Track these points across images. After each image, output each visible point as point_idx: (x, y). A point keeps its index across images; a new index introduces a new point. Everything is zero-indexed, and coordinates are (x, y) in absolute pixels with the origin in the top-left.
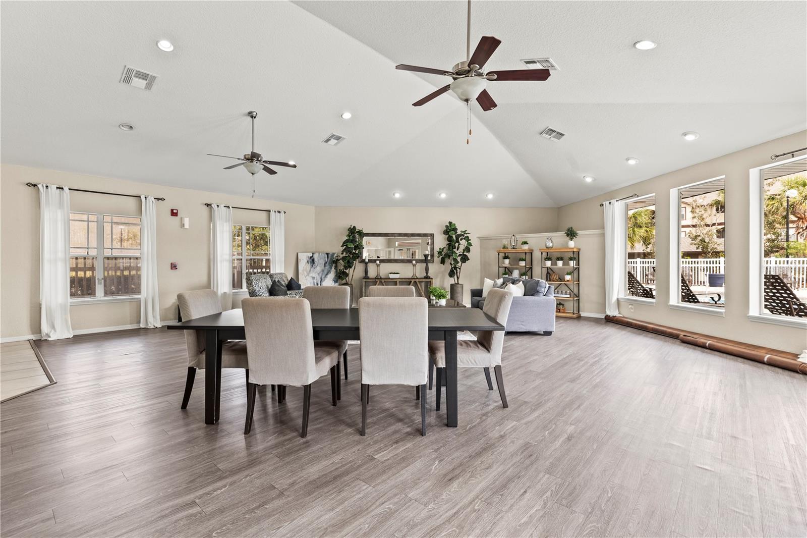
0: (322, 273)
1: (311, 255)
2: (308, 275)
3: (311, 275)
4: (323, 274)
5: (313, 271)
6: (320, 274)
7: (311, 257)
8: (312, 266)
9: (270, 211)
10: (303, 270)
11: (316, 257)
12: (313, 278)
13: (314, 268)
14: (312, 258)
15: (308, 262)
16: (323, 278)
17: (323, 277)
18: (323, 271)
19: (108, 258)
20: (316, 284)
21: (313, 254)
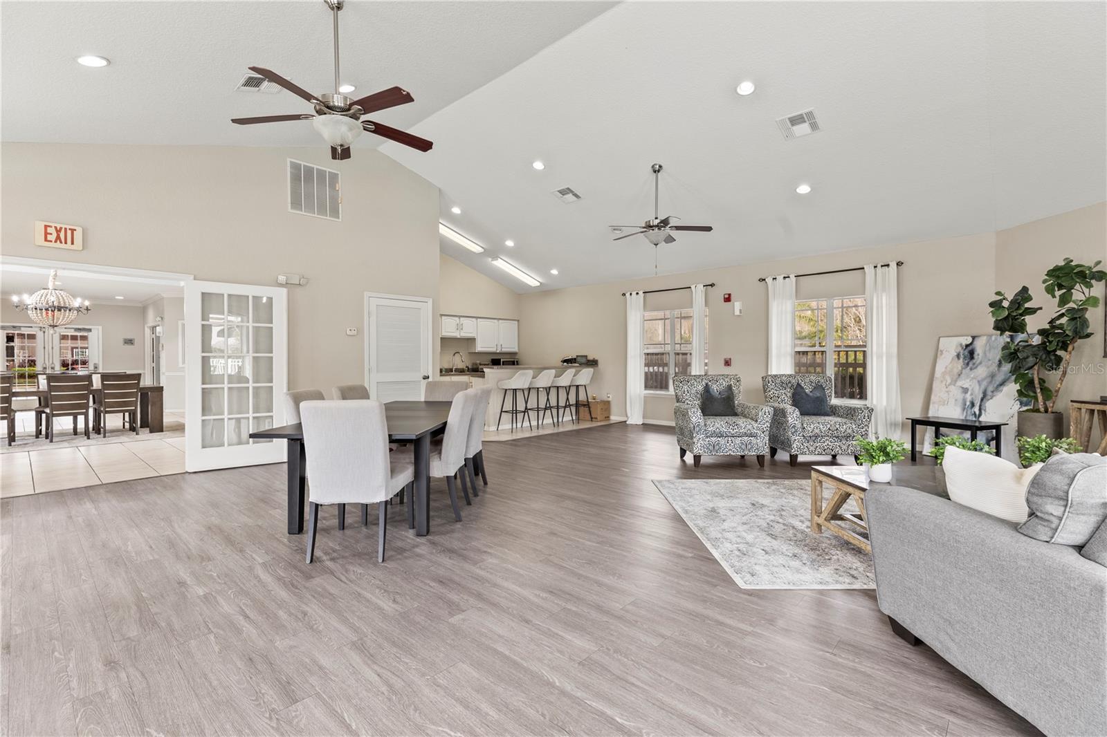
0: (989, 380)
1: (970, 340)
2: (954, 382)
3: (960, 383)
4: (991, 382)
5: (968, 376)
6: (985, 384)
7: (967, 346)
8: (968, 364)
9: (863, 268)
10: (944, 374)
11: (979, 346)
12: (965, 390)
13: (971, 369)
14: (970, 348)
15: (958, 356)
16: (989, 393)
17: (990, 389)
18: (992, 376)
19: (678, 354)
20: (968, 403)
21: (974, 338)
